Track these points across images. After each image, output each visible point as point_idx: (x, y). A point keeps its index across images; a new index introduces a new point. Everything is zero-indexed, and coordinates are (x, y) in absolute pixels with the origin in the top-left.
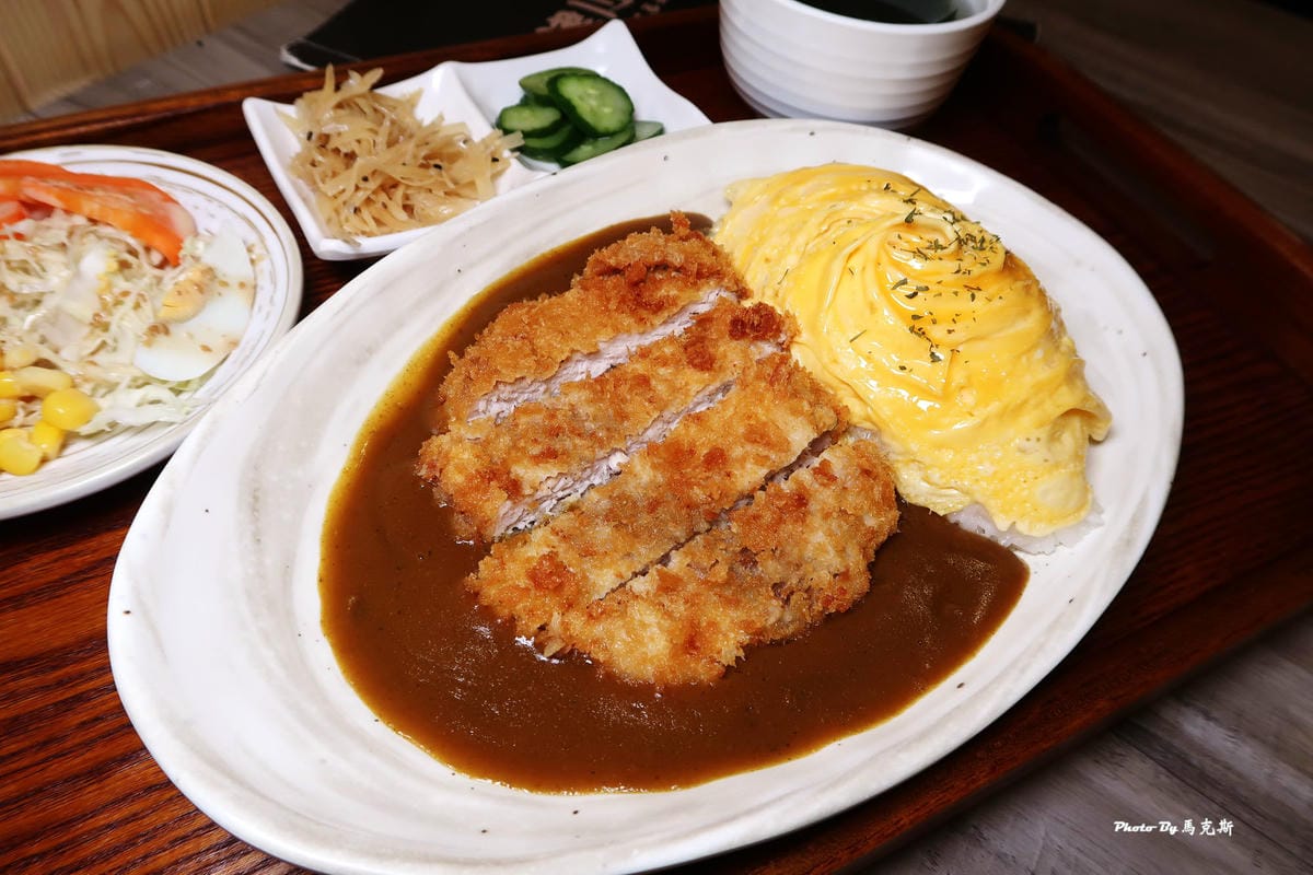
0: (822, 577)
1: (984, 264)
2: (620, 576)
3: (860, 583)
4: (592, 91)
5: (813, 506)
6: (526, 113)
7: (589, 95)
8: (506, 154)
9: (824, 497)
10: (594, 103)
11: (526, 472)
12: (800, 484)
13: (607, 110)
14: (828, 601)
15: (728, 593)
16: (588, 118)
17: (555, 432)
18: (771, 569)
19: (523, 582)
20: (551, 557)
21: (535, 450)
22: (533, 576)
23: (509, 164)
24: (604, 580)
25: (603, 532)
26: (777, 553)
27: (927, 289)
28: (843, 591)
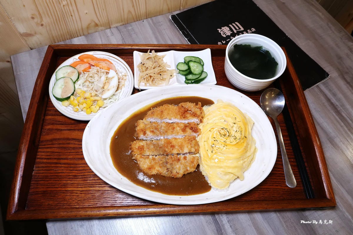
0: (174, 172)
1: (231, 142)
2: (149, 154)
3: (180, 176)
4: (196, 65)
5: (180, 161)
6: (183, 65)
7: (195, 66)
8: (175, 74)
9: (183, 161)
10: (195, 68)
11: (148, 132)
12: (180, 157)
13: (197, 70)
14: (173, 175)
15: (161, 165)
16: (192, 71)
17: (156, 129)
18: (168, 166)
19: (137, 147)
20: (143, 146)
21: (152, 130)
22: (139, 147)
23: (174, 77)
24: (147, 153)
25: (152, 147)
26: (171, 164)
27: (217, 141)
28: (176, 175)
